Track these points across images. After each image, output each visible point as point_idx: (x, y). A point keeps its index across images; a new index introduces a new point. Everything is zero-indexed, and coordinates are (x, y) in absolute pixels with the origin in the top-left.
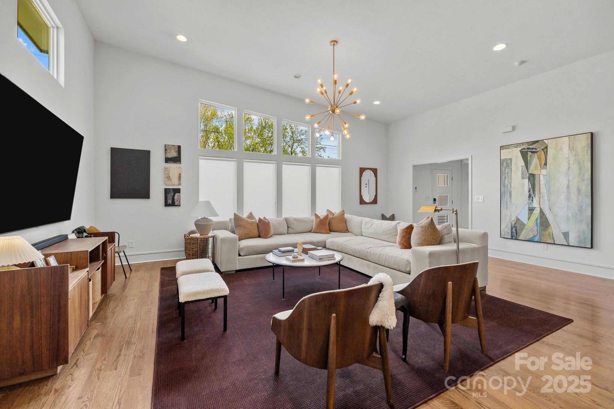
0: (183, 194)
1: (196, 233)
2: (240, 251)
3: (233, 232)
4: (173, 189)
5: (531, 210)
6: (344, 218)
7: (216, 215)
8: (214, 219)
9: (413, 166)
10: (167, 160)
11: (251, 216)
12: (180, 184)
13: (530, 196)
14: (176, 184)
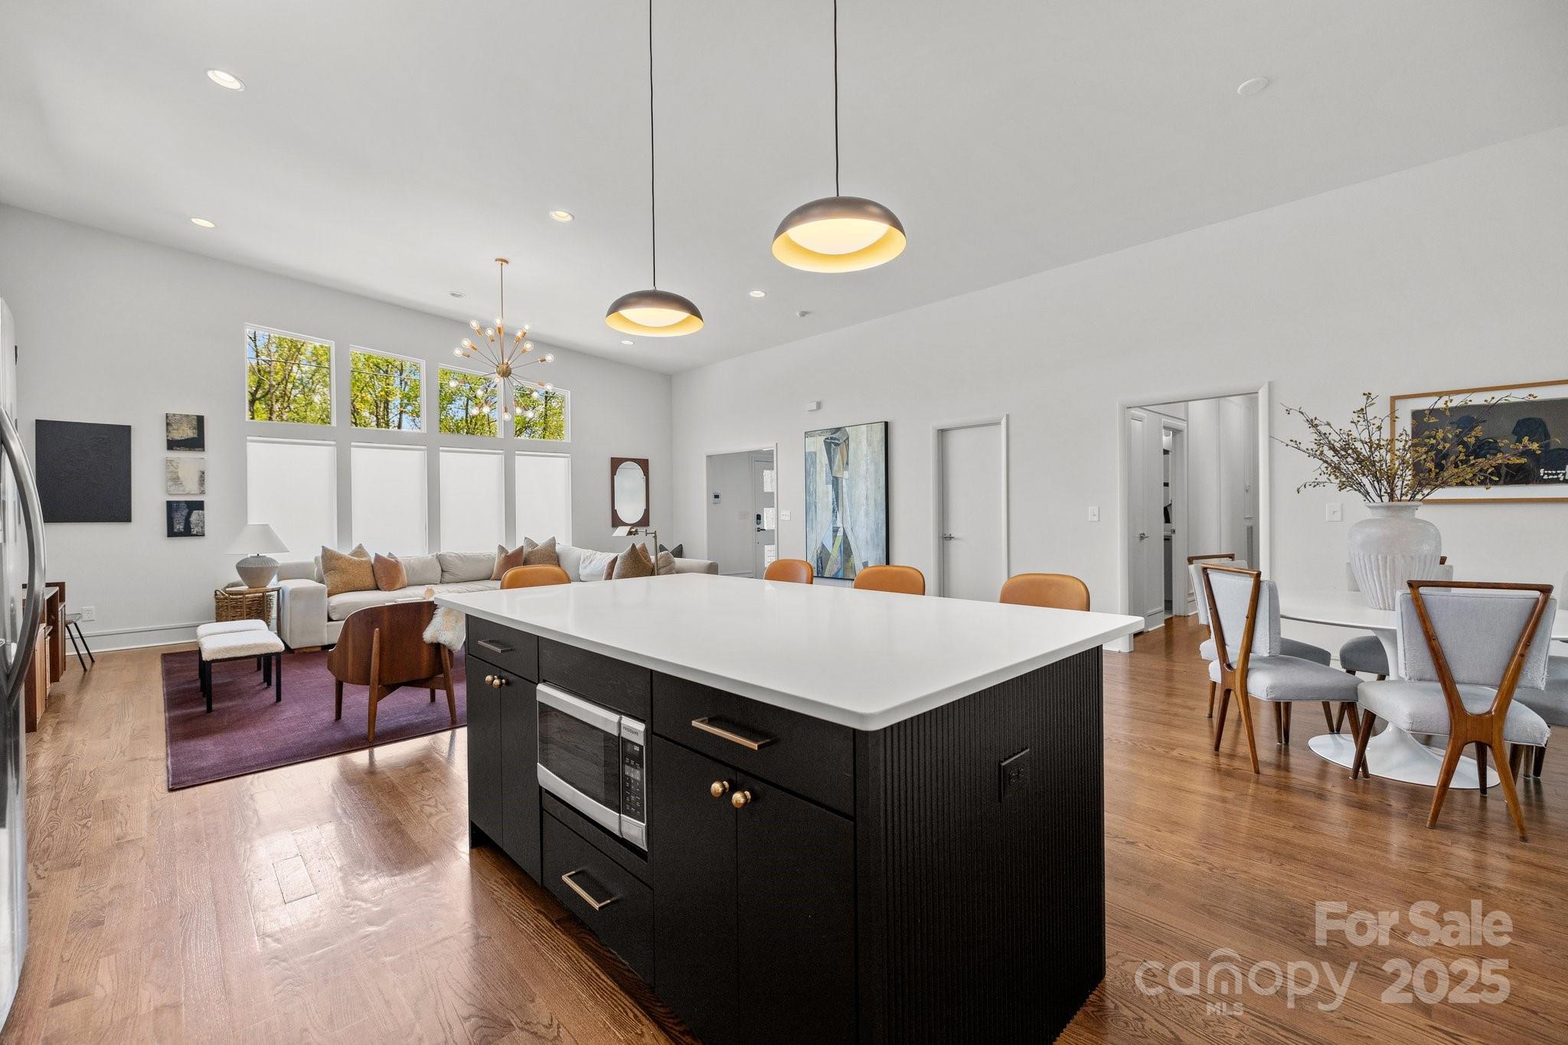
0: (209, 513)
1: (242, 585)
2: (330, 611)
3: (322, 581)
4: (186, 502)
5: (835, 531)
6: (555, 553)
7: (284, 550)
8: (280, 559)
9: (707, 456)
10: (172, 445)
11: (360, 551)
12: (203, 493)
13: (834, 510)
14: (193, 492)
